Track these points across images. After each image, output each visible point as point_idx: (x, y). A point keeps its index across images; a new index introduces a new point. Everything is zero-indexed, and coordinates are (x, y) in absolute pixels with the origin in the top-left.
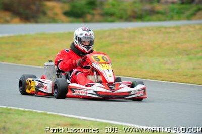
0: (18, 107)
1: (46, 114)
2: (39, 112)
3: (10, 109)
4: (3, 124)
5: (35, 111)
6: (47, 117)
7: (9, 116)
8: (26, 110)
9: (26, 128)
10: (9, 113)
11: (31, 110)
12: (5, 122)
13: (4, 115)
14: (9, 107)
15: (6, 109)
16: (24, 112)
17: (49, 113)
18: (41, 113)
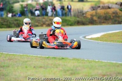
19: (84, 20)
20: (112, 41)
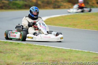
0: (76, 49)
1: (90, 52)
2: (86, 51)
3: (72, 50)
4: (69, 57)
5: (84, 51)
6: (90, 54)
7: (72, 53)
8: (80, 50)
9: (80, 59)
10: (72, 52)
11: (82, 50)
12: (70, 56)
13: (69, 52)
14: (71, 49)
15: (70, 50)
16: (79, 51)
17: (91, 52)
18: (87, 52)
19: (30, 4)
20: (55, 24)
